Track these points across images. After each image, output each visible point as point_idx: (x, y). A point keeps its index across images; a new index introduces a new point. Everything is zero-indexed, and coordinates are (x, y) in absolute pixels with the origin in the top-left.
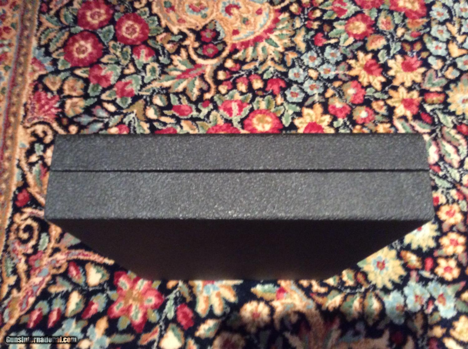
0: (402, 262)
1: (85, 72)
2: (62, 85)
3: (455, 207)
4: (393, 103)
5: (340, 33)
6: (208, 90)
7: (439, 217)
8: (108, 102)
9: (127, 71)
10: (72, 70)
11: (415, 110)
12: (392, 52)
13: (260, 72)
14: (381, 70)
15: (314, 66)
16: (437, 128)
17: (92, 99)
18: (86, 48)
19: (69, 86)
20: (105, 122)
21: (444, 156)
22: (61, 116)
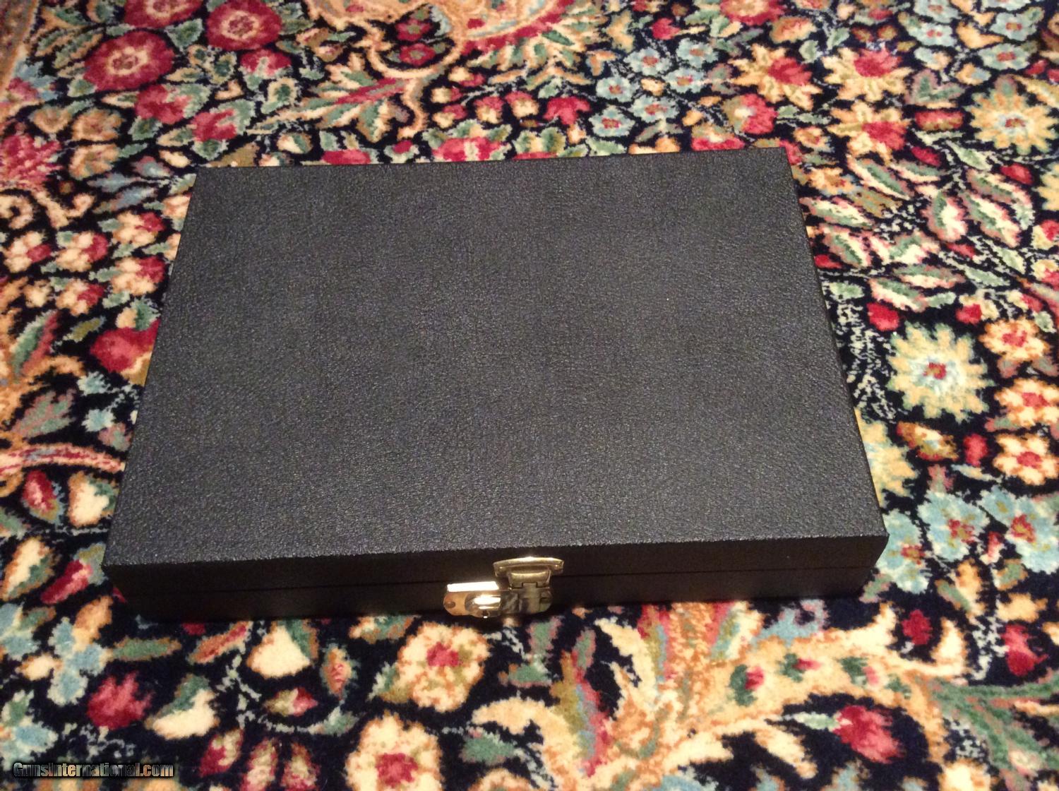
0: (906, 449)
1: (127, 99)
2: (71, 123)
3: (1024, 325)
4: (843, 130)
5: (709, 17)
6: (410, 121)
7: (988, 346)
8: (173, 149)
9: (223, 95)
10: (98, 96)
11: (898, 142)
12: (830, 44)
13: (530, 88)
14: (808, 74)
15: (654, 74)
16: (954, 173)
17: (136, 145)
18: (137, 59)
19: (86, 124)
20: (161, 186)
21: (979, 223)
22: (59, 177)
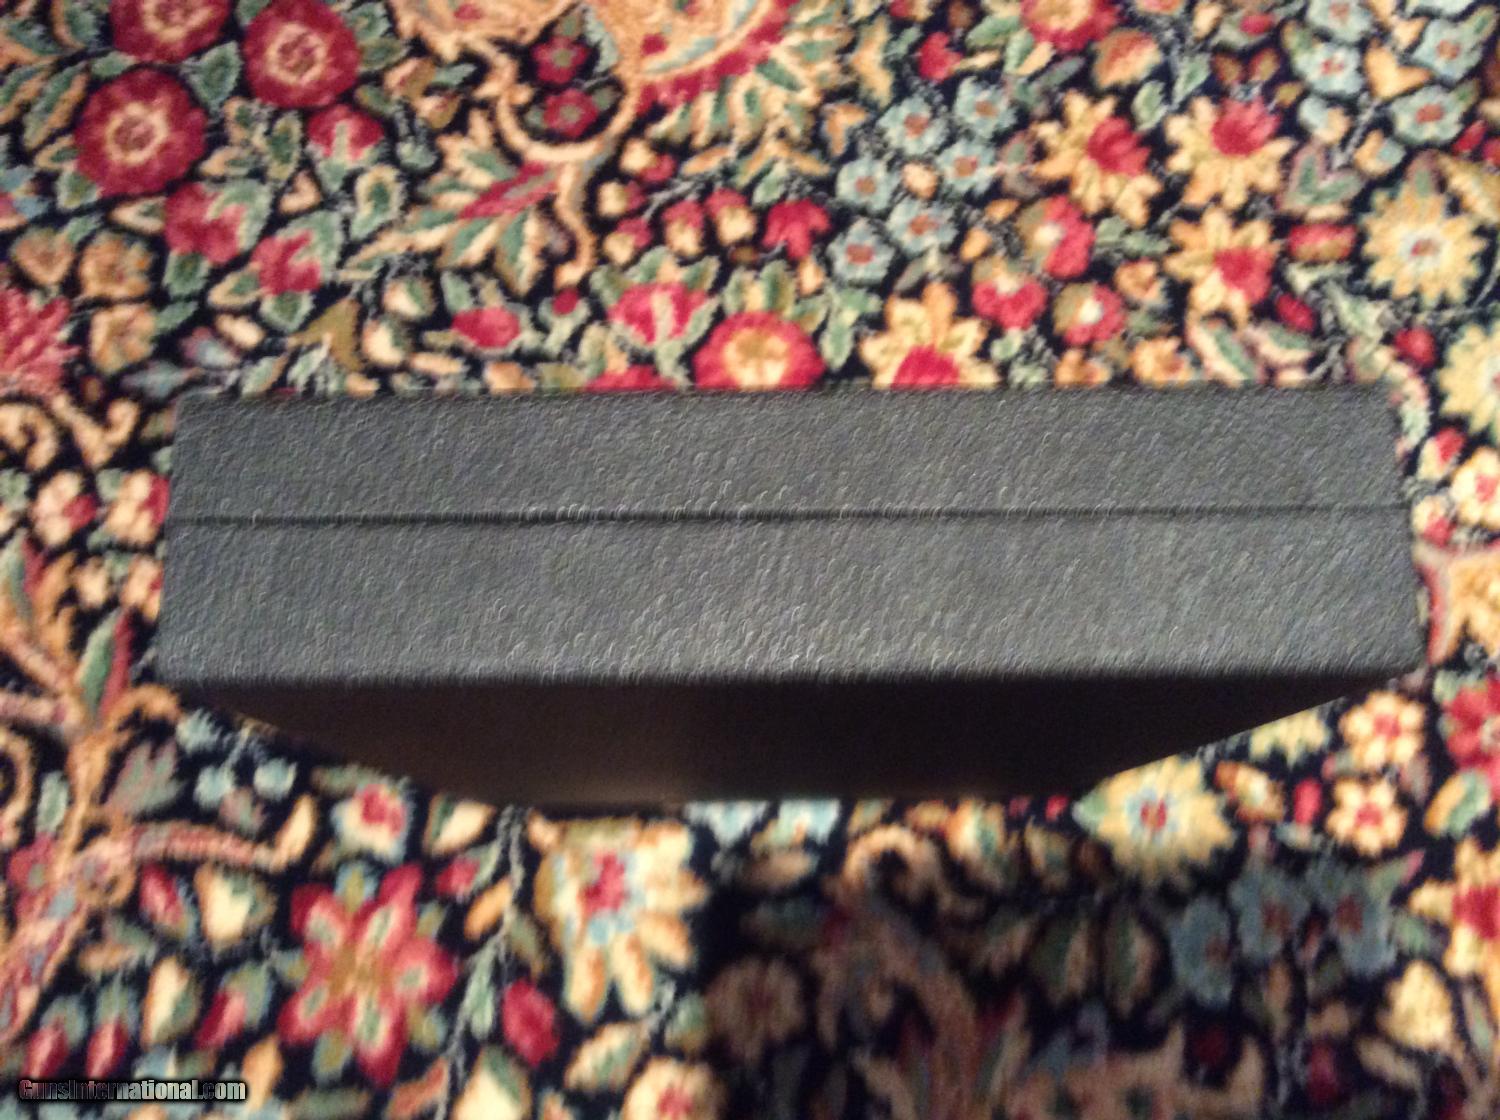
0: (1223, 801)
1: (149, 213)
2: (76, 263)
4: (1186, 266)
5: (1005, 32)
6: (571, 254)
8: (236, 313)
9: (291, 203)
10: (105, 207)
11: (1259, 285)
12: (1181, 90)
13: (742, 180)
14: (1144, 153)
15: (921, 152)
16: (1332, 344)
17: (180, 306)
18: (150, 129)
19: (98, 264)
20: (229, 383)
22: (79, 369)
